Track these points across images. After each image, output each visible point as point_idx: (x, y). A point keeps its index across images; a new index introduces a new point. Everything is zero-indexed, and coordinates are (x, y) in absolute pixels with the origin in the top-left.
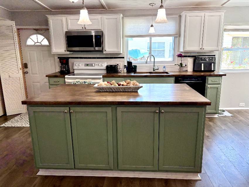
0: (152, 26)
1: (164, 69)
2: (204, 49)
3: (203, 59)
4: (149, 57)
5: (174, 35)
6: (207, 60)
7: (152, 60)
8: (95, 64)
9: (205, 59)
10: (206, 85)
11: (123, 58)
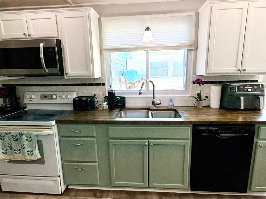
0: (148, 29)
1: (171, 104)
2: (246, 70)
3: (242, 87)
4: (145, 84)
5: (186, 46)
6: (250, 90)
7: (151, 88)
8: (56, 95)
9: (245, 89)
10: (255, 140)
11: (104, 84)
